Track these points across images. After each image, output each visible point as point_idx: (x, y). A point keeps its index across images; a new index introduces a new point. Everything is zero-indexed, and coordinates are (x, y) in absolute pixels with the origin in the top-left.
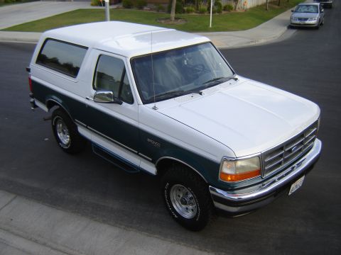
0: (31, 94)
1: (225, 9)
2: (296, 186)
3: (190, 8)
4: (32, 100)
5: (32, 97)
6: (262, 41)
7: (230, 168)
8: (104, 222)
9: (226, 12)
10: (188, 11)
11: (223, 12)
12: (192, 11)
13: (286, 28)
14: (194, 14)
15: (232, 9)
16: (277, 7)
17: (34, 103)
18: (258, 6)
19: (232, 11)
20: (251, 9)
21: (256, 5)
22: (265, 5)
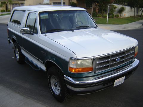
0: (8, 36)
1: (115, 16)
2: (119, 82)
3: (100, 15)
4: (9, 39)
5: (9, 38)
6: (129, 29)
7: (74, 65)
8: (18, 93)
9: (116, 18)
10: (99, 16)
11: (114, 18)
12: (100, 16)
13: (141, 25)
14: (101, 17)
15: (118, 16)
16: (140, 18)
17: (9, 40)
18: (131, 16)
19: (118, 18)
20: (127, 17)
21: (130, 16)
22: (134, 16)
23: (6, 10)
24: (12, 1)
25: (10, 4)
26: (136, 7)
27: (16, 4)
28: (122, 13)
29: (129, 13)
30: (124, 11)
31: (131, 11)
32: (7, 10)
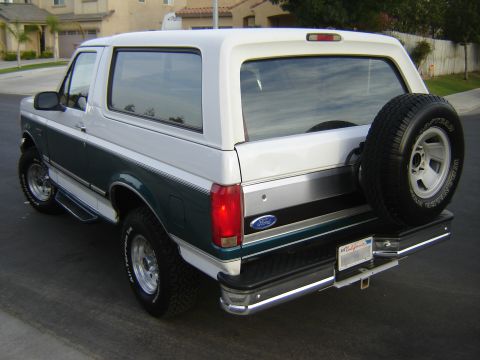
18: (453, 75)
20: (441, 77)
21: (450, 72)
22: (465, 74)
23: (38, 54)
24: (57, 23)
25: (52, 32)
26: (469, 41)
27: (72, 32)
28: (422, 62)
29: (446, 63)
30: (429, 56)
31: (455, 56)
32: (44, 52)
